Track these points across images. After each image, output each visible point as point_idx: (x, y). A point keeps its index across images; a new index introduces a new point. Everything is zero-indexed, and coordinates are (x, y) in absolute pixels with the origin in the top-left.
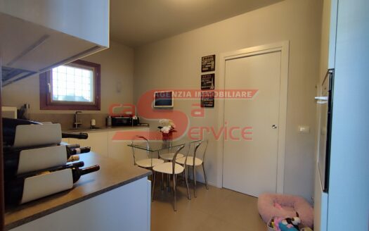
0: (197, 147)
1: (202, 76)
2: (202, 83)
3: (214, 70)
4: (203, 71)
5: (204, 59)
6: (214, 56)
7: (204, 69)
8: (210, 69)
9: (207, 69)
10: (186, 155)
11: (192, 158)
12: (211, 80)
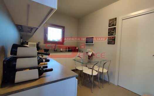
0: (105, 63)
1: (109, 29)
2: (109, 32)
3: (116, 25)
4: (109, 26)
5: (110, 20)
6: (116, 18)
7: (110, 25)
8: (113, 25)
9: (112, 25)
10: (99, 67)
11: (102, 68)
12: (113, 31)
